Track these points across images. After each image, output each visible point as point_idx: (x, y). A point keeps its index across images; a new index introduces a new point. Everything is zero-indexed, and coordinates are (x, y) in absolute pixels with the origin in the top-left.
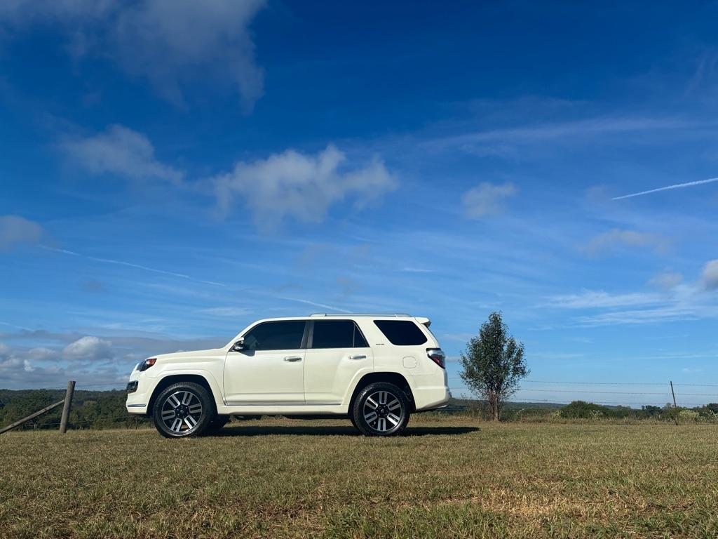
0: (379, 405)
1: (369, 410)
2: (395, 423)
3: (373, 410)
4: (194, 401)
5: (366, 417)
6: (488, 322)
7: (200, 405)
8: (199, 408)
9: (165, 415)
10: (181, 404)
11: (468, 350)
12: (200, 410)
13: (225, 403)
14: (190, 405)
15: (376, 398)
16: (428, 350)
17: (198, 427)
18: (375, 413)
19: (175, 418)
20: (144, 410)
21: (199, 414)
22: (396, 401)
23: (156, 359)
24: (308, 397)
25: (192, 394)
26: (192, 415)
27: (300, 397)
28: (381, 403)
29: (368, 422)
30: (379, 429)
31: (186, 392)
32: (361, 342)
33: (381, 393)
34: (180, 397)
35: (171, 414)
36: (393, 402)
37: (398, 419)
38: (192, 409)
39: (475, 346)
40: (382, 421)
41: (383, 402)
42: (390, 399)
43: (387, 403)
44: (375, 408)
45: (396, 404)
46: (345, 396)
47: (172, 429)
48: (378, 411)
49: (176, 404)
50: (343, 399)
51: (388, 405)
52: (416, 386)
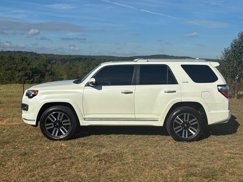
0: (184, 121)
1: (176, 125)
2: (194, 133)
3: (179, 125)
4: (65, 118)
5: (175, 129)
6: (237, 38)
7: (69, 120)
8: (68, 122)
9: (48, 126)
10: (57, 120)
11: (222, 55)
12: (69, 124)
13: (85, 119)
14: (63, 120)
15: (181, 117)
16: (218, 86)
17: (68, 133)
18: (180, 126)
19: (54, 128)
20: (34, 123)
21: (68, 126)
22: (195, 119)
23: (38, 91)
24: (137, 116)
25: (63, 114)
26: (64, 126)
27: (132, 116)
28: (185, 120)
29: (176, 132)
30: (183, 137)
31: (60, 113)
32: (173, 81)
33: (185, 114)
34: (56, 115)
35: (51, 126)
36: (193, 120)
37: (196, 130)
38: (64, 123)
39: (227, 53)
40: (185, 132)
41: (186, 120)
42: (191, 118)
43: (189, 120)
44: (181, 124)
45: (195, 121)
46: (161, 116)
47: (53, 134)
48: (183, 125)
49: (54, 120)
50: (160, 117)
51: (190, 122)
52: (209, 110)
